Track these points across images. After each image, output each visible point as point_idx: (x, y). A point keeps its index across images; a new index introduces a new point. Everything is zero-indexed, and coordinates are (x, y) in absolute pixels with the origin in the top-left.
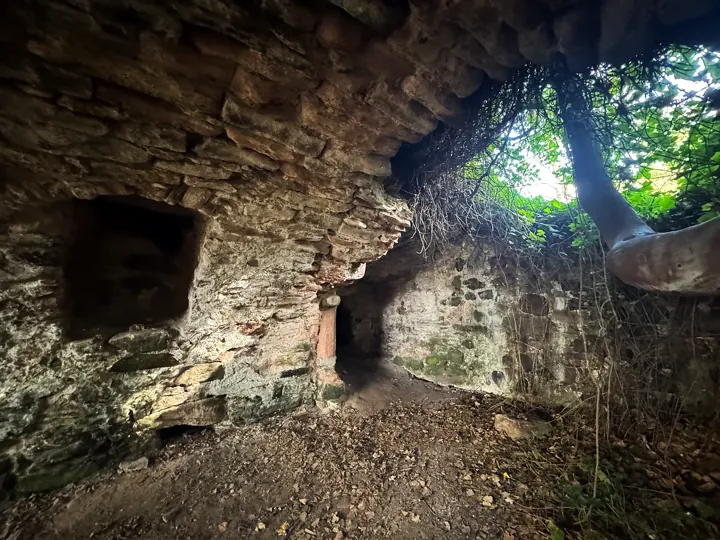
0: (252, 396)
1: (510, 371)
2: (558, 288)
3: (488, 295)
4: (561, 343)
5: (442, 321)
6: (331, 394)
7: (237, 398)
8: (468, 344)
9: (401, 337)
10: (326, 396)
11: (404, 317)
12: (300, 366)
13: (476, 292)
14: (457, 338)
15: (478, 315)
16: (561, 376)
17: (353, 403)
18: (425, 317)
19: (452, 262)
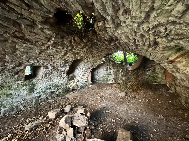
0: (81, 85)
1: (114, 80)
2: (120, 69)
3: (112, 70)
4: (120, 76)
5: (105, 74)
6: (91, 84)
7: (80, 85)
8: (109, 77)
9: (97, 76)
10: (90, 85)
11: (98, 73)
12: (87, 80)
13: (110, 69)
14: (107, 76)
15: (110, 73)
16: (120, 80)
17: (93, 85)
18: (101, 73)
19: (106, 65)
